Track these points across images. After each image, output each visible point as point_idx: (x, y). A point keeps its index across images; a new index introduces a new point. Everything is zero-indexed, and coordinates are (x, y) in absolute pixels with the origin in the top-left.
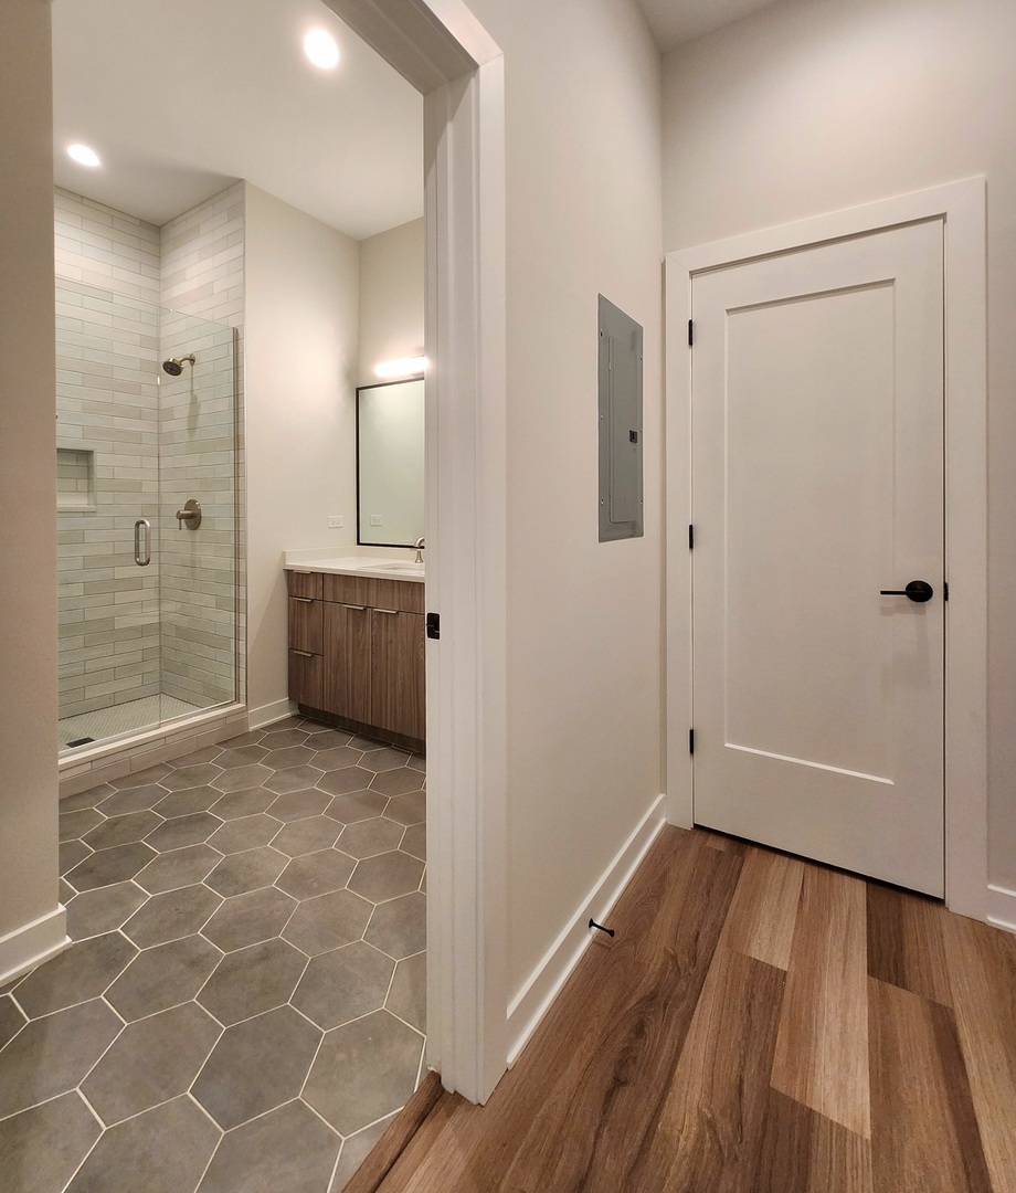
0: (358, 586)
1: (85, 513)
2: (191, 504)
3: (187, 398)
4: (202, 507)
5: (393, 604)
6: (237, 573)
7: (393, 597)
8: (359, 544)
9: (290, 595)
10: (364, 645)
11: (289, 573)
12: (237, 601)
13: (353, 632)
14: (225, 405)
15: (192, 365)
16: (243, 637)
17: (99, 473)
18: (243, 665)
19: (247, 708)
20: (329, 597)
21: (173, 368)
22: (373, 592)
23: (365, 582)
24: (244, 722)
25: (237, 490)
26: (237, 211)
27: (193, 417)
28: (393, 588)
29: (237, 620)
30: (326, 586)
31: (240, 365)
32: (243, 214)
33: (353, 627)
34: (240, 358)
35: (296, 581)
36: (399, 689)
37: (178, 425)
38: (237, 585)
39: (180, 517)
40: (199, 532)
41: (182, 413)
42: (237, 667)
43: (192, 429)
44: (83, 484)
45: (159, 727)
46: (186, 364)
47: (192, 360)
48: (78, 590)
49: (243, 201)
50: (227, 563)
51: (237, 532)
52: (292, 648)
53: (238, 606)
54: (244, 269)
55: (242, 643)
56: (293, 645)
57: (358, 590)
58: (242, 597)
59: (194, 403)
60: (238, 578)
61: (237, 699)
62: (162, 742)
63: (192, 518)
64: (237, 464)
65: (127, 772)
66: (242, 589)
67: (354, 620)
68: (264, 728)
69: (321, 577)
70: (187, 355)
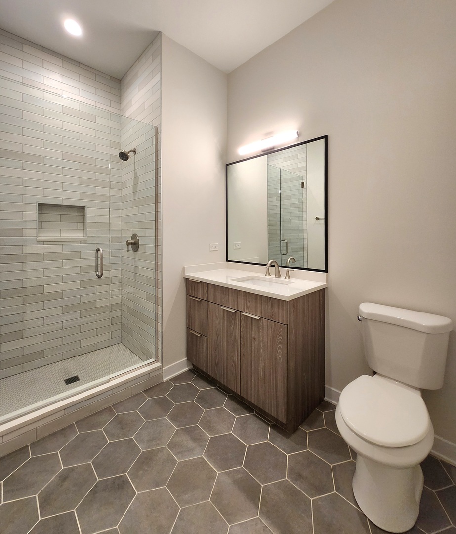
0: (230, 295)
1: (81, 241)
2: (134, 237)
3: (132, 175)
4: (139, 238)
5: (256, 311)
6: (157, 280)
7: (256, 307)
8: (227, 260)
9: (187, 294)
10: (235, 336)
11: (187, 280)
12: (157, 297)
13: (227, 326)
14: (151, 175)
15: (135, 154)
16: (160, 321)
17: (88, 219)
18: (160, 339)
19: (162, 367)
20: (211, 299)
21: (124, 156)
22: (241, 301)
23: (236, 293)
24: (160, 376)
25: (157, 228)
26: (158, 54)
27: (135, 185)
28: (256, 299)
29: (157, 309)
30: (209, 292)
31: (159, 149)
32: (161, 54)
33: (227, 321)
34: (158, 145)
35: (192, 287)
36: (261, 375)
37: (128, 191)
38: (157, 287)
39: (128, 244)
40: (138, 253)
41: (130, 183)
42: (157, 339)
43: (135, 193)
44: (81, 225)
45: (109, 381)
46: (131, 154)
47: (135, 152)
48: (77, 285)
49: (160, 46)
50: (151, 275)
51: (157, 254)
52: (189, 328)
53: (157, 301)
54: (161, 88)
55: (160, 325)
56: (189, 325)
57: (231, 298)
58: (160, 296)
59: (136, 177)
60: (157, 284)
61: (157, 360)
62: (110, 392)
63: (135, 245)
64: (157, 212)
65: (88, 414)
66: (160, 290)
67: (227, 317)
68: (172, 380)
69: (206, 285)
70: (132, 148)
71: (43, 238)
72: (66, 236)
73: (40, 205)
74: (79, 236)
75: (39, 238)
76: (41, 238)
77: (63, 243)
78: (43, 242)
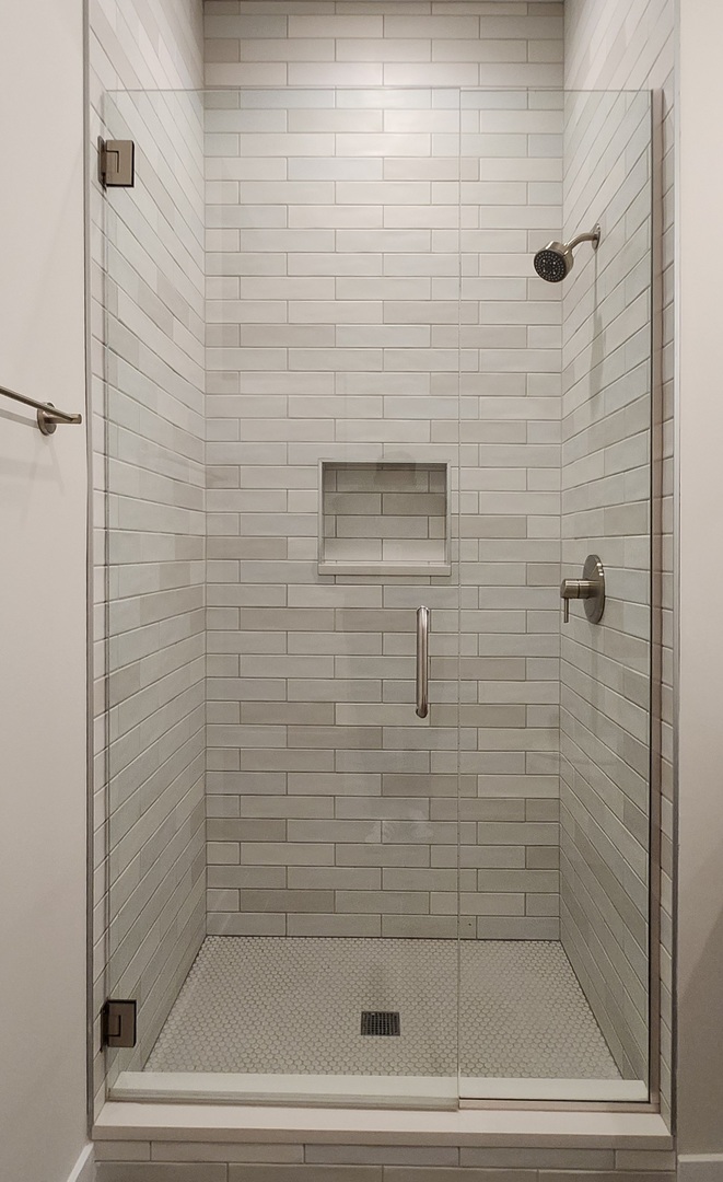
1: (434, 577)
2: (592, 565)
3: (587, 332)
4: (607, 573)
15: (596, 249)
21: (552, 265)
25: (659, 534)
27: (597, 366)
39: (568, 594)
40: (603, 628)
41: (582, 369)
43: (595, 396)
44: (436, 524)
45: (454, 1106)
46: (581, 251)
47: (596, 239)
51: (658, 644)
59: (599, 334)
62: (453, 1157)
63: (593, 596)
64: (658, 464)
70: (587, 229)
71: (340, 564)
72: (395, 557)
73: (327, 467)
74: (429, 558)
75: (327, 564)
76: (334, 564)
77: (383, 580)
78: (332, 578)
